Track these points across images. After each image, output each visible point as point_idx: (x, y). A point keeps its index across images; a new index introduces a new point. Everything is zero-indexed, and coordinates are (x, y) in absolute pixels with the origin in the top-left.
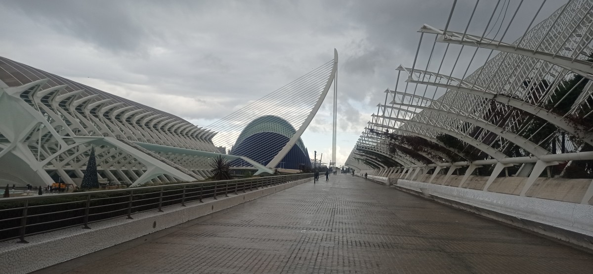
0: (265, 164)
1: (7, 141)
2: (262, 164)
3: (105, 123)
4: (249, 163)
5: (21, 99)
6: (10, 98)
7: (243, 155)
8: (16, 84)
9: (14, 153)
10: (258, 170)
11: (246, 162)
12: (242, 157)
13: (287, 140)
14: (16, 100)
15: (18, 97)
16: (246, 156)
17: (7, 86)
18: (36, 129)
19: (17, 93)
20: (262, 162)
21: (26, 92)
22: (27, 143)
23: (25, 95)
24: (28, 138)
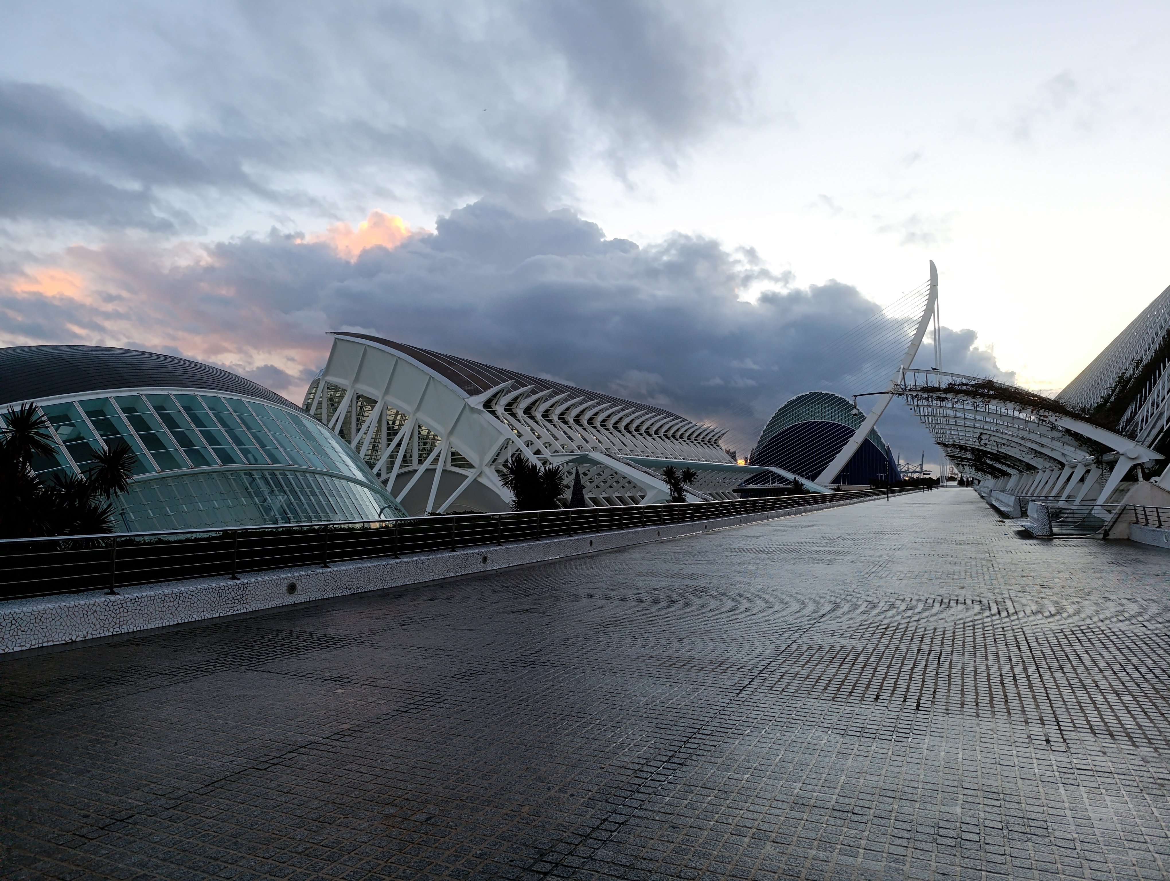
0: (813, 478)
1: (471, 466)
2: (807, 478)
3: (545, 427)
4: (783, 478)
5: (484, 410)
6: (473, 410)
7: (771, 464)
8: (478, 392)
9: (480, 480)
11: (779, 476)
13: (851, 433)
14: (479, 412)
15: (481, 407)
16: (777, 465)
17: (466, 395)
18: (505, 446)
19: (480, 402)
20: (807, 474)
21: (489, 401)
22: (493, 467)
23: (488, 405)
24: (495, 460)
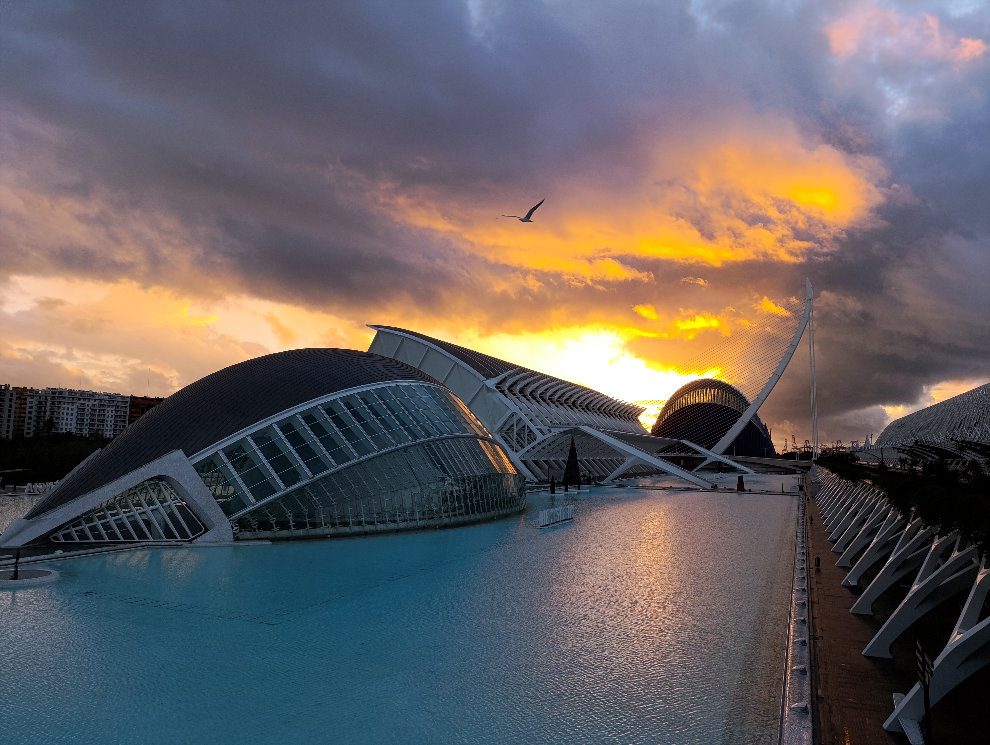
4: (693, 449)
5: (496, 390)
7: (681, 437)
8: (492, 376)
10: (706, 459)
11: (689, 447)
12: (683, 441)
13: (738, 414)
14: (493, 391)
15: (494, 388)
17: (483, 378)
19: (494, 384)
20: (705, 444)
21: (499, 384)
